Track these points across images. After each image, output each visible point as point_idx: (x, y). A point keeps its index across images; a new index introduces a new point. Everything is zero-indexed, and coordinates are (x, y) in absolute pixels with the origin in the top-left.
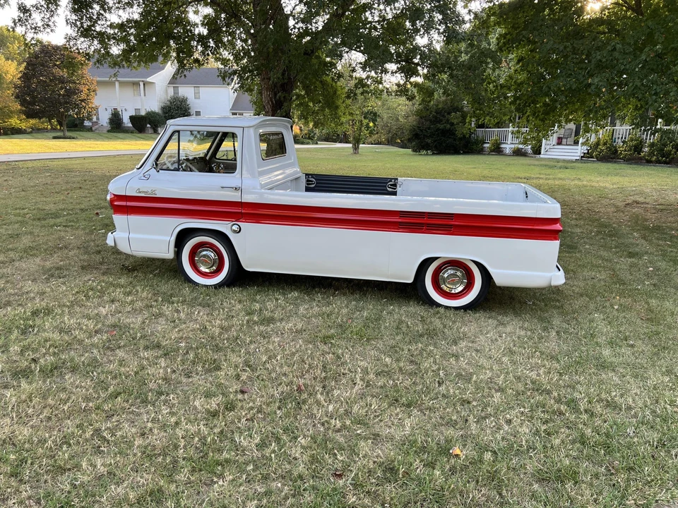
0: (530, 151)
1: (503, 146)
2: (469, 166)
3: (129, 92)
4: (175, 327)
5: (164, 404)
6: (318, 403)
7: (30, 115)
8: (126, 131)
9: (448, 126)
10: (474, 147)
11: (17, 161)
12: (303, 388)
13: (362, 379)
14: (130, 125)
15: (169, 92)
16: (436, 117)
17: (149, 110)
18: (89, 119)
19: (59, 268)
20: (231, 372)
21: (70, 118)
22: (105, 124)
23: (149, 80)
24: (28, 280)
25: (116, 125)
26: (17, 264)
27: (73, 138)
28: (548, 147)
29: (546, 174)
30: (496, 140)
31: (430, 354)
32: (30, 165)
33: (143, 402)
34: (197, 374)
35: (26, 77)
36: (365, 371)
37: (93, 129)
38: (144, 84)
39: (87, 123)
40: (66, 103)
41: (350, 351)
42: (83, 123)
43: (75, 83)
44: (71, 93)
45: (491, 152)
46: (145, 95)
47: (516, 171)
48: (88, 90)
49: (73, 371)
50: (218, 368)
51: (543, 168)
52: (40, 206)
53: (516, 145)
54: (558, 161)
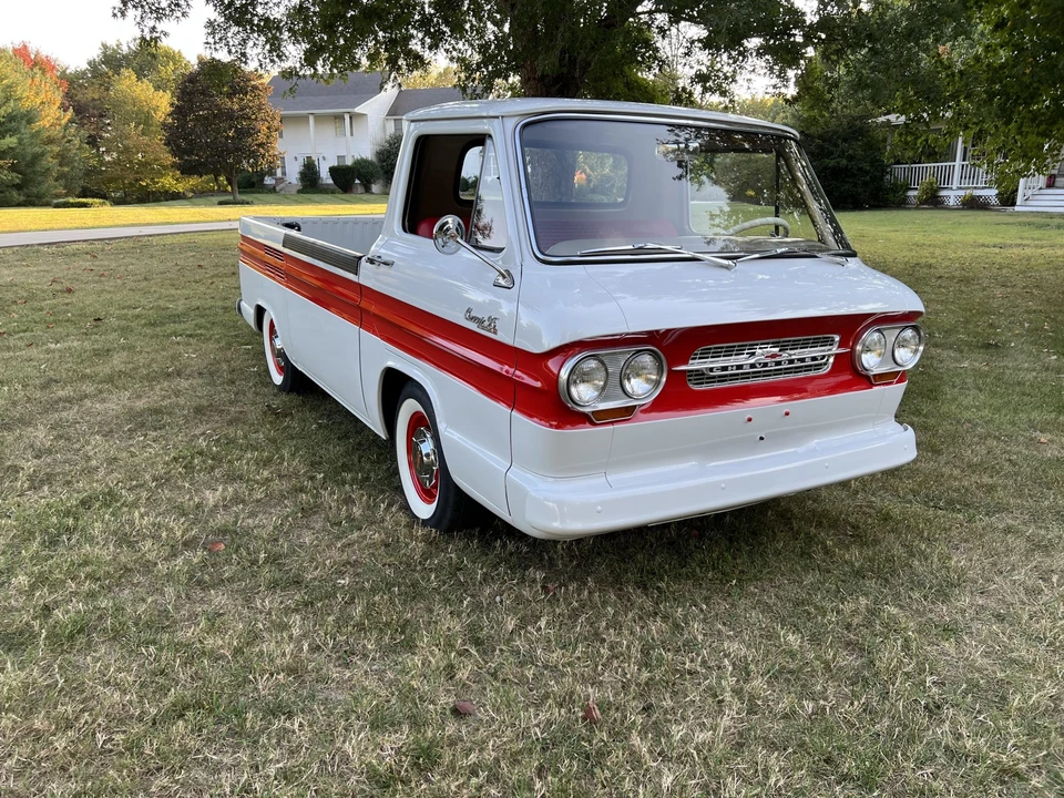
0: (994, 201)
1: (943, 193)
2: (885, 229)
3: (329, 130)
4: (338, 538)
5: (278, 743)
6: (635, 760)
7: (187, 170)
8: (324, 190)
9: (844, 162)
10: (891, 196)
11: (150, 236)
12: (597, 713)
13: (737, 692)
14: (330, 181)
15: (387, 128)
16: (821, 148)
17: (357, 157)
18: (271, 172)
19: (157, 411)
20: (437, 659)
21: (244, 174)
22: (294, 181)
23: (357, 110)
24: (98, 433)
25: (310, 182)
26: (88, 403)
27: (248, 203)
28: (1030, 192)
29: (1033, 239)
30: (931, 184)
31: (892, 627)
32: (169, 240)
33: (232, 733)
34: (365, 656)
35: (179, 112)
36: (743, 671)
37: (277, 188)
38: (351, 118)
39: (268, 181)
40: (238, 150)
41: (702, 610)
42: (263, 180)
43: (250, 118)
44: (243, 133)
45: (922, 203)
46: (352, 135)
47: (976, 234)
48: (268, 128)
49: (114, 638)
50: (410, 646)
51: (1026, 228)
52: (161, 303)
53: (968, 191)
54: (1051, 216)
